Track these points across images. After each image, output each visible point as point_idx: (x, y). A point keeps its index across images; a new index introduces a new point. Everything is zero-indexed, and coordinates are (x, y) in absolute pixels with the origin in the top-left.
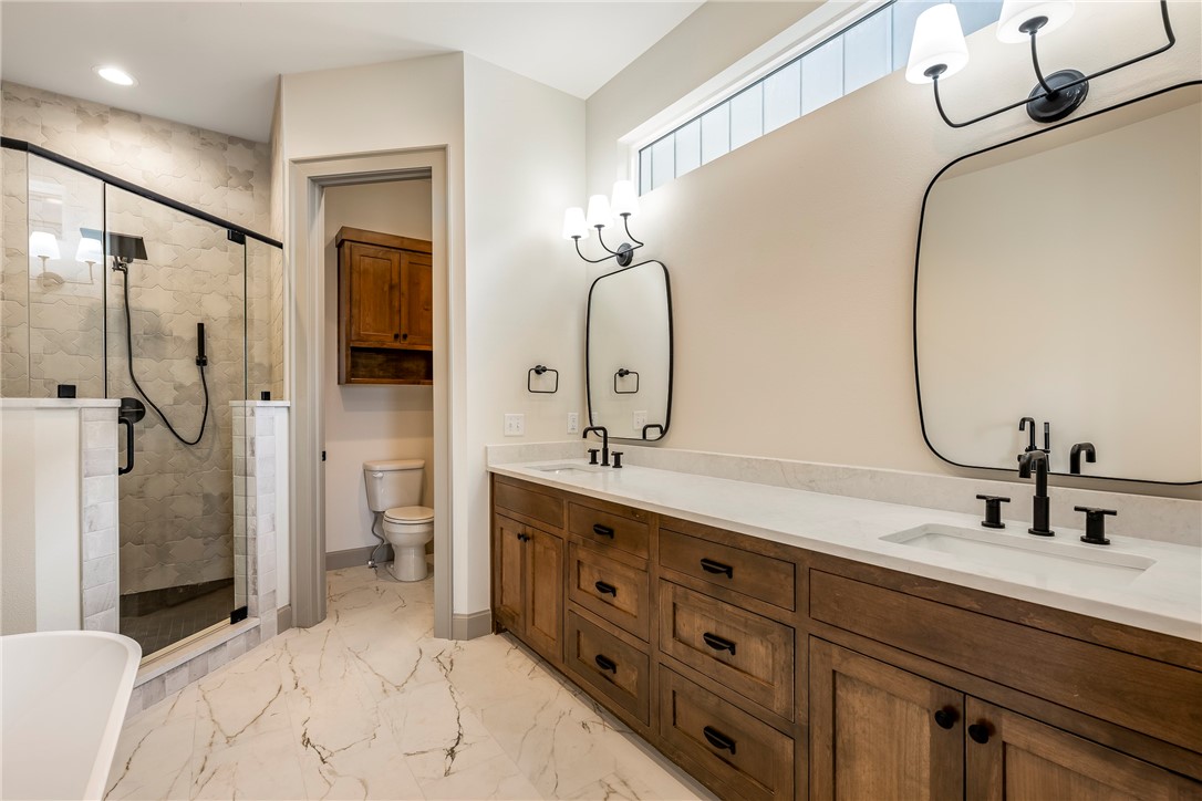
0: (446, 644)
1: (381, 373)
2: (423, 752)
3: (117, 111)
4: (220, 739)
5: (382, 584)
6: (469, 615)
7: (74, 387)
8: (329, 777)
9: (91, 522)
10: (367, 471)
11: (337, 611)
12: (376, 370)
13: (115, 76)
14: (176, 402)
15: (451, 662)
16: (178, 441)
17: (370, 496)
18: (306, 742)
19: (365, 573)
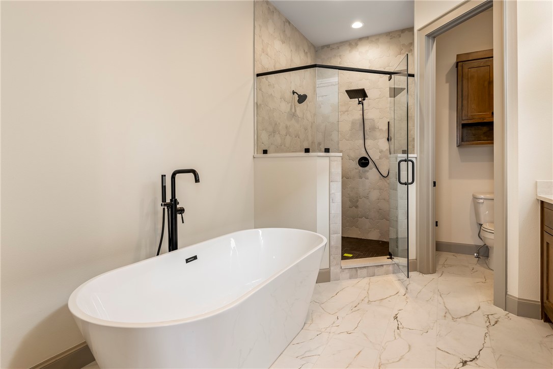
0: (500, 312)
1: (485, 138)
2: (448, 353)
3: (361, 39)
4: (366, 300)
5: (478, 267)
6: (519, 299)
7: (329, 149)
8: (397, 336)
9: (333, 200)
10: (475, 198)
11: (443, 272)
12: (482, 136)
13: (357, 25)
14: (380, 158)
15: (496, 322)
16: (381, 176)
17: (477, 214)
18: (396, 318)
19: (472, 259)
